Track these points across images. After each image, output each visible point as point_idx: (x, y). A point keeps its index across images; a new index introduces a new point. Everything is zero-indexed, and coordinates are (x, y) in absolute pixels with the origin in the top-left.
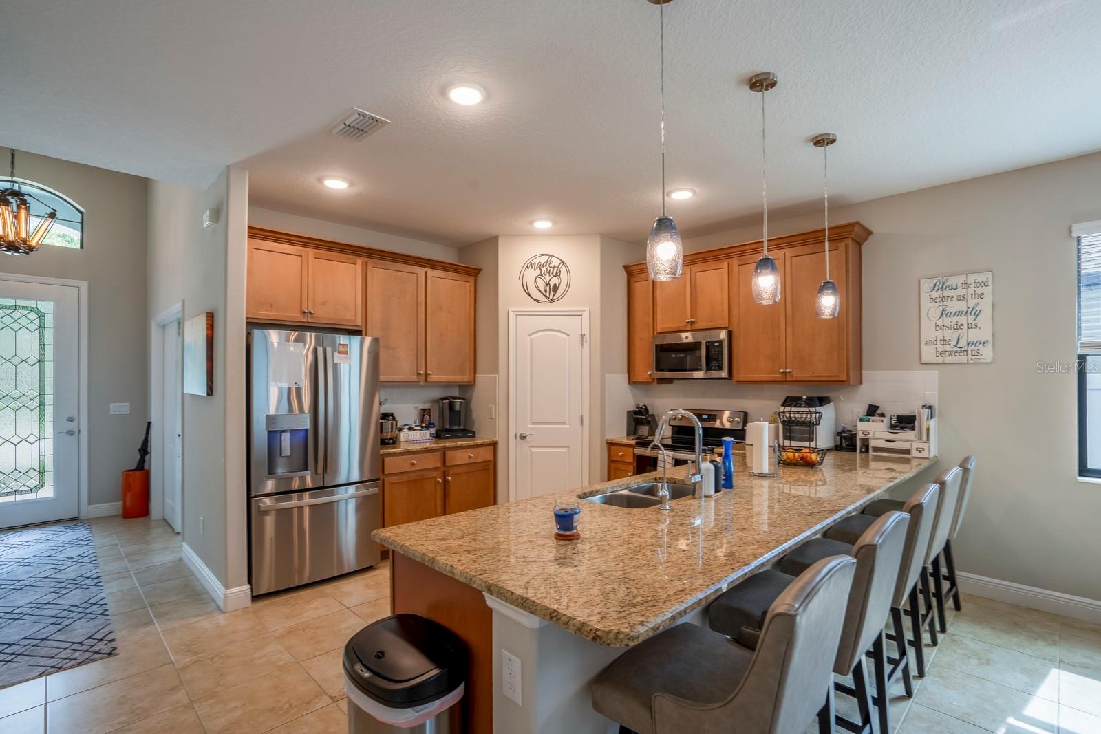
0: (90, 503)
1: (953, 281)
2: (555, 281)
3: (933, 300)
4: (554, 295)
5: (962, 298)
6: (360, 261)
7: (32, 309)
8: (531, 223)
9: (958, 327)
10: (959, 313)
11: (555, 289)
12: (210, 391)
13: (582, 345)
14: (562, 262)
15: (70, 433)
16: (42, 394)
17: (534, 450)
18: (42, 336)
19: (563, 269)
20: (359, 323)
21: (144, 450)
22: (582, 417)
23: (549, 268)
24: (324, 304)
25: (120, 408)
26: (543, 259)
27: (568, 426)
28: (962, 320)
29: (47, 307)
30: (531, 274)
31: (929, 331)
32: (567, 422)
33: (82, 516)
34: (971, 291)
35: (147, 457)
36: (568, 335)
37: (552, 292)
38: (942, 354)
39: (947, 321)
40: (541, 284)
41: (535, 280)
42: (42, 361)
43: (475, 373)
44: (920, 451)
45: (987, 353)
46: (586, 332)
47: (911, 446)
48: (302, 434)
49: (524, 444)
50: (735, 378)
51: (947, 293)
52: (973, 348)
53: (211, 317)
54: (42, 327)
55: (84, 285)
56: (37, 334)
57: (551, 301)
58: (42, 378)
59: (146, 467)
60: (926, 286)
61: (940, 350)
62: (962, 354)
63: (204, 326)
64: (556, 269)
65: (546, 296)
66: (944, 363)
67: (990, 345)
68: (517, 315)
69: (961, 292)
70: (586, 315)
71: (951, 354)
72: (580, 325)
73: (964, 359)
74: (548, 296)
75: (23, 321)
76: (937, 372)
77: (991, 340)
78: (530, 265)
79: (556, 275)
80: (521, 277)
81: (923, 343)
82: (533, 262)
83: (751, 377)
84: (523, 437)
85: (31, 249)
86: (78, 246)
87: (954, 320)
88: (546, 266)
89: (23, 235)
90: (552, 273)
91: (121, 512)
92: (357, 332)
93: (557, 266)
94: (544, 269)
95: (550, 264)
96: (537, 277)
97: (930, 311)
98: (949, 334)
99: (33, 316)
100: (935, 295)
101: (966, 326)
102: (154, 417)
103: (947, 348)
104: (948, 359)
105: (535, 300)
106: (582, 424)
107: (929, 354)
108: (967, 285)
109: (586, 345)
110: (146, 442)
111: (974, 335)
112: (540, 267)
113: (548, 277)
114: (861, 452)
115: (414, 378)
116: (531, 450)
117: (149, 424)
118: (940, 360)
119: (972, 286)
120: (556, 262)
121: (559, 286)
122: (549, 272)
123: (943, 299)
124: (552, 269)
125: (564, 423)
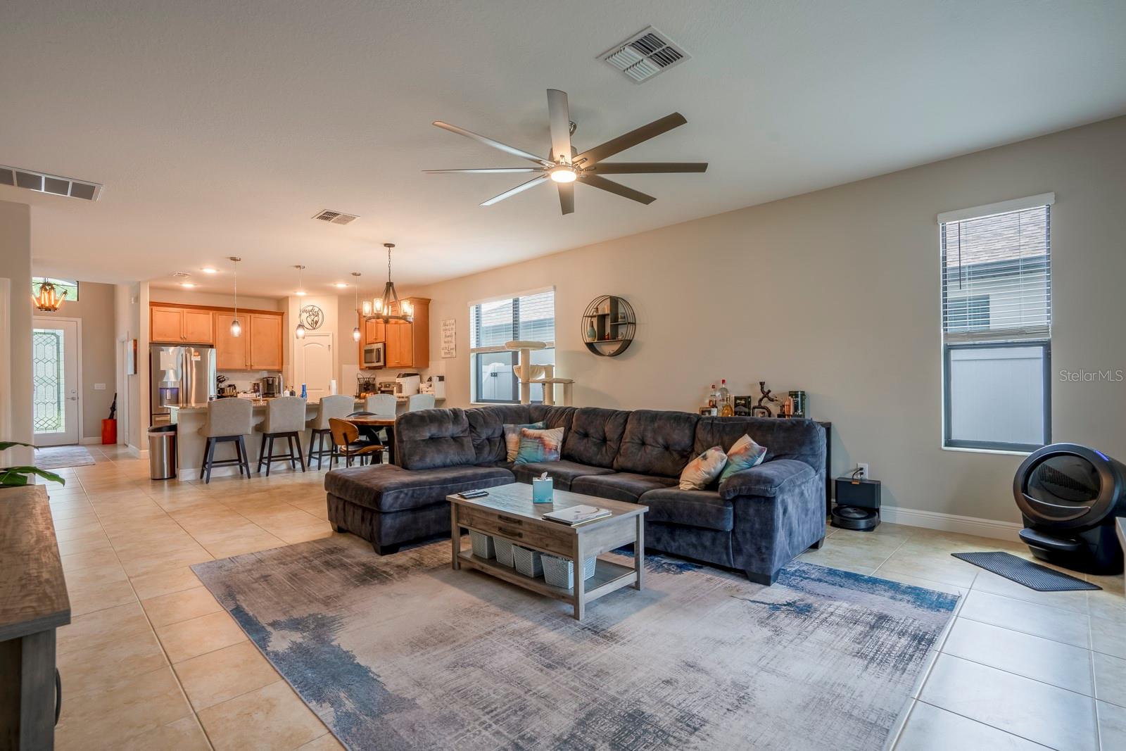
0: (84, 437)
2: (316, 319)
3: (443, 330)
4: (316, 326)
6: (211, 313)
7: (53, 334)
9: (448, 342)
11: (316, 323)
12: (135, 372)
13: (329, 350)
14: (320, 309)
15: (73, 399)
16: (58, 378)
18: (58, 365)
19: (320, 313)
20: (211, 342)
21: (113, 408)
24: (192, 333)
25: (100, 386)
26: (310, 308)
29: (60, 333)
33: (81, 442)
35: (115, 412)
36: (323, 346)
38: (446, 353)
39: (447, 339)
40: (310, 321)
41: (307, 318)
42: (58, 361)
43: (282, 365)
45: (454, 353)
46: (331, 344)
48: (176, 390)
50: (387, 366)
52: (451, 351)
53: (135, 341)
54: (58, 343)
55: (80, 321)
56: (56, 364)
57: (314, 329)
58: (58, 370)
59: (115, 418)
62: (449, 353)
63: (133, 345)
64: (316, 313)
66: (446, 358)
67: (455, 350)
70: (331, 336)
72: (328, 341)
73: (450, 356)
74: (313, 326)
75: (49, 341)
77: (455, 348)
78: (305, 311)
79: (317, 316)
80: (300, 317)
82: (305, 309)
85: (56, 309)
86: (76, 299)
88: (312, 311)
89: (53, 303)
90: (315, 315)
91: (101, 442)
92: (211, 346)
93: (317, 311)
95: (314, 310)
98: (447, 345)
99: (53, 337)
100: (444, 328)
102: (118, 392)
104: (447, 356)
105: (307, 328)
107: (443, 354)
109: (331, 351)
110: (114, 403)
111: (452, 345)
112: (309, 312)
113: (313, 317)
115: (244, 368)
117: (116, 394)
120: (316, 309)
121: (318, 321)
122: (313, 315)
124: (314, 313)
125: (321, 390)
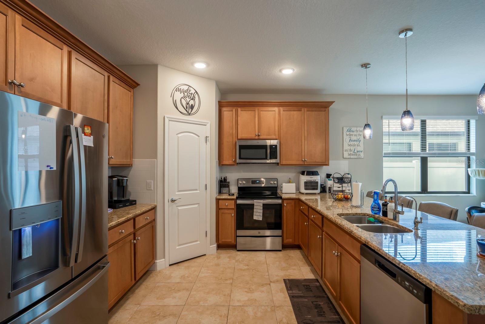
1: (353, 129)
2: (192, 102)
3: (347, 135)
4: (191, 111)
5: (355, 135)
8: (192, 64)
9: (354, 145)
10: (354, 141)
11: (192, 107)
13: (206, 142)
14: (196, 92)
17: (180, 208)
19: (196, 96)
22: (206, 185)
23: (189, 94)
26: (186, 88)
27: (198, 191)
28: (356, 143)
30: (178, 96)
31: (346, 147)
32: (198, 189)
34: (358, 133)
36: (199, 136)
37: (190, 109)
38: (350, 155)
39: (352, 143)
40: (184, 103)
41: (181, 100)
43: (132, 158)
44: (349, 190)
45: (362, 155)
46: (209, 136)
47: (346, 188)
49: (174, 205)
50: (281, 163)
51: (351, 133)
52: (358, 153)
57: (189, 114)
60: (345, 130)
61: (349, 153)
62: (355, 155)
64: (192, 95)
65: (187, 111)
66: (350, 158)
67: (363, 152)
68: (169, 120)
69: (355, 133)
70: (208, 125)
71: (352, 155)
72: (205, 131)
73: (356, 157)
74: (188, 111)
76: (348, 161)
77: (363, 151)
78: (178, 90)
79: (193, 99)
80: (172, 96)
81: (344, 150)
82: (180, 88)
83: (288, 162)
84: (173, 201)
87: (353, 143)
88: (187, 92)
90: (191, 97)
93: (193, 93)
94: (186, 94)
95: (189, 91)
96: (182, 98)
97: (346, 138)
98: (352, 148)
100: (348, 133)
101: (356, 145)
103: (351, 153)
104: (352, 157)
105: (181, 112)
106: (206, 189)
107: (346, 155)
108: (357, 131)
109: (208, 143)
111: (359, 149)
112: (184, 92)
113: (188, 100)
114: (329, 192)
116: (177, 208)
118: (349, 157)
119: (358, 131)
120: (193, 91)
121: (194, 106)
122: (189, 96)
123: (350, 135)
124: (190, 95)
125: (196, 190)
